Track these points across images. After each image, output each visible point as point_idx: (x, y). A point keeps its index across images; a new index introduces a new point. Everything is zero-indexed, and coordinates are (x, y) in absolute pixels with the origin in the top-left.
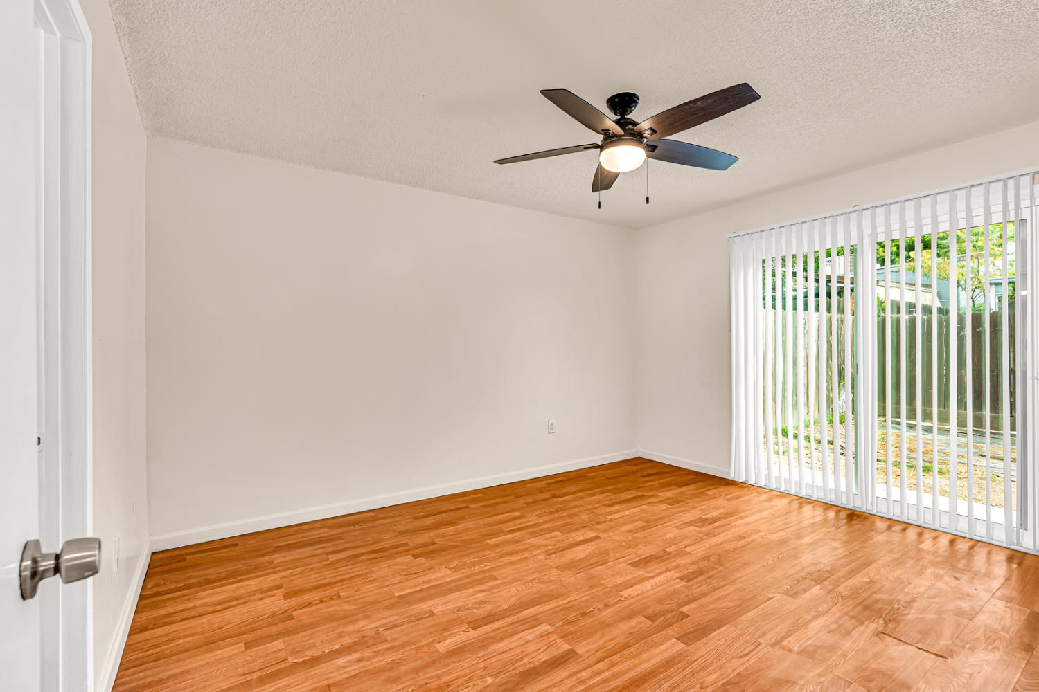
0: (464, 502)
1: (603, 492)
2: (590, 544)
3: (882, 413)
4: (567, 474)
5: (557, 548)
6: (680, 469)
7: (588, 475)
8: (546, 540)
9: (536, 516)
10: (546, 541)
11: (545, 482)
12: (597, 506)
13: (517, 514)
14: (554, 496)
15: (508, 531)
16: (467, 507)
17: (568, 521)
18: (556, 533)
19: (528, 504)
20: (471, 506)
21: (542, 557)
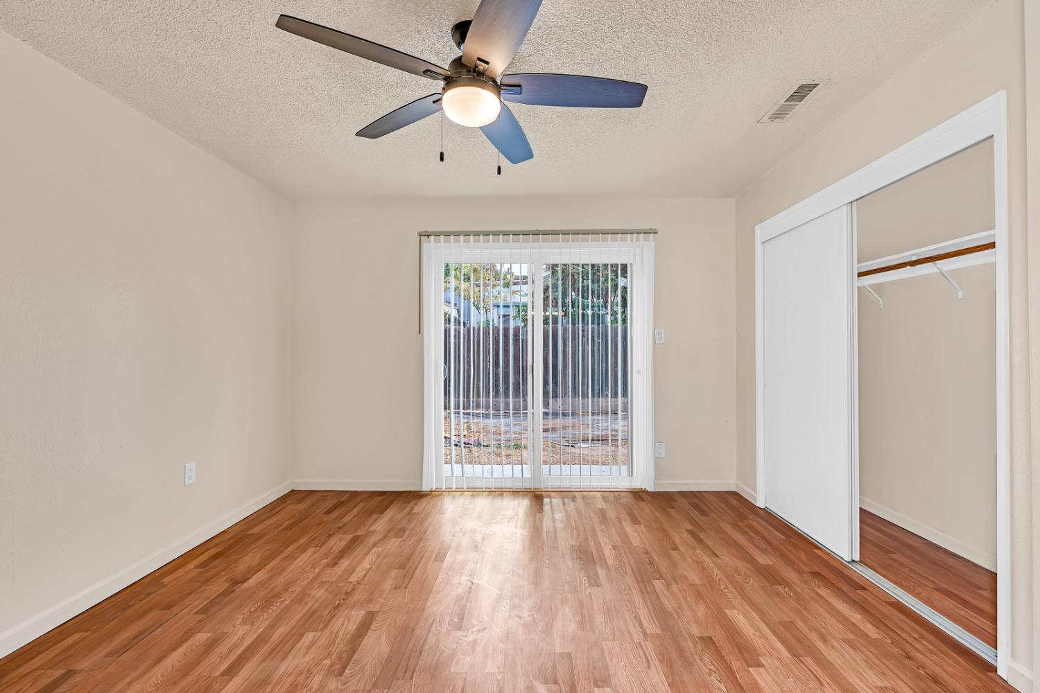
0: (52, 665)
1: (304, 549)
2: (372, 627)
3: (446, 407)
4: (216, 541)
5: (340, 658)
6: (355, 494)
7: (250, 532)
8: (306, 654)
9: (244, 622)
10: (307, 658)
11: (191, 566)
12: (317, 571)
13: (202, 637)
14: (236, 582)
15: (223, 675)
16: (69, 674)
17: (303, 610)
18: (309, 637)
19: (204, 610)
20: (83, 665)
21: (333, 684)
